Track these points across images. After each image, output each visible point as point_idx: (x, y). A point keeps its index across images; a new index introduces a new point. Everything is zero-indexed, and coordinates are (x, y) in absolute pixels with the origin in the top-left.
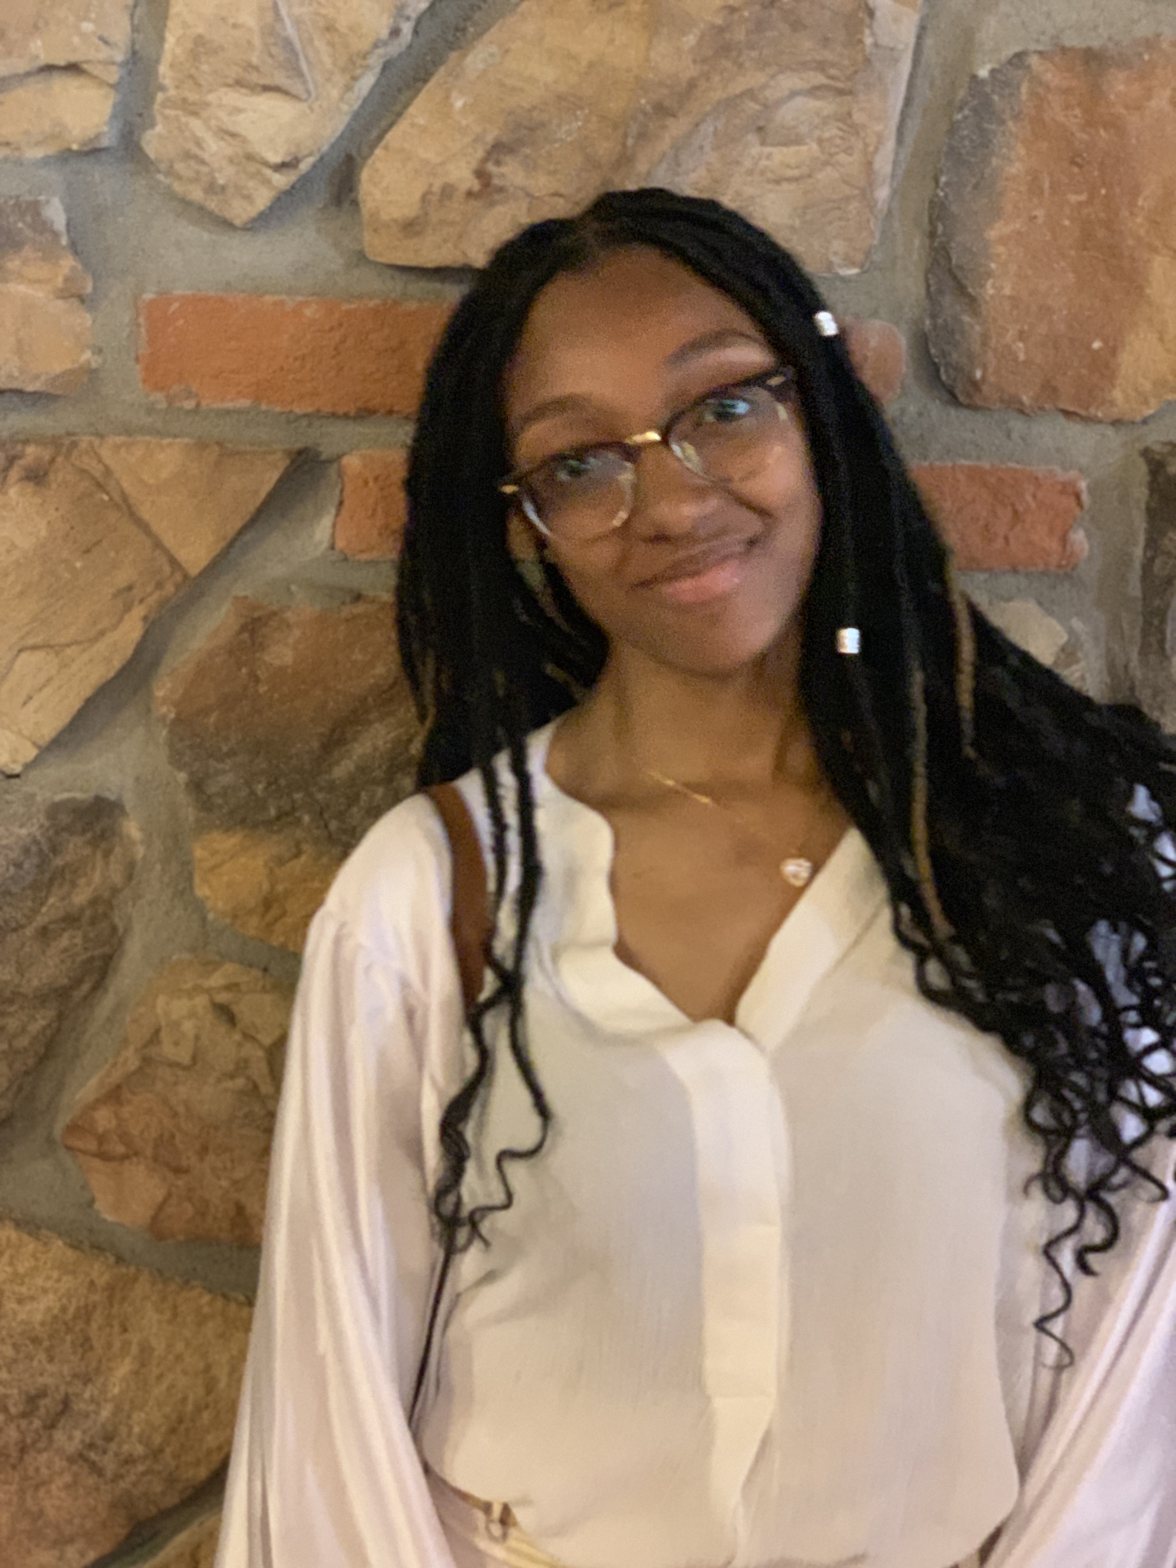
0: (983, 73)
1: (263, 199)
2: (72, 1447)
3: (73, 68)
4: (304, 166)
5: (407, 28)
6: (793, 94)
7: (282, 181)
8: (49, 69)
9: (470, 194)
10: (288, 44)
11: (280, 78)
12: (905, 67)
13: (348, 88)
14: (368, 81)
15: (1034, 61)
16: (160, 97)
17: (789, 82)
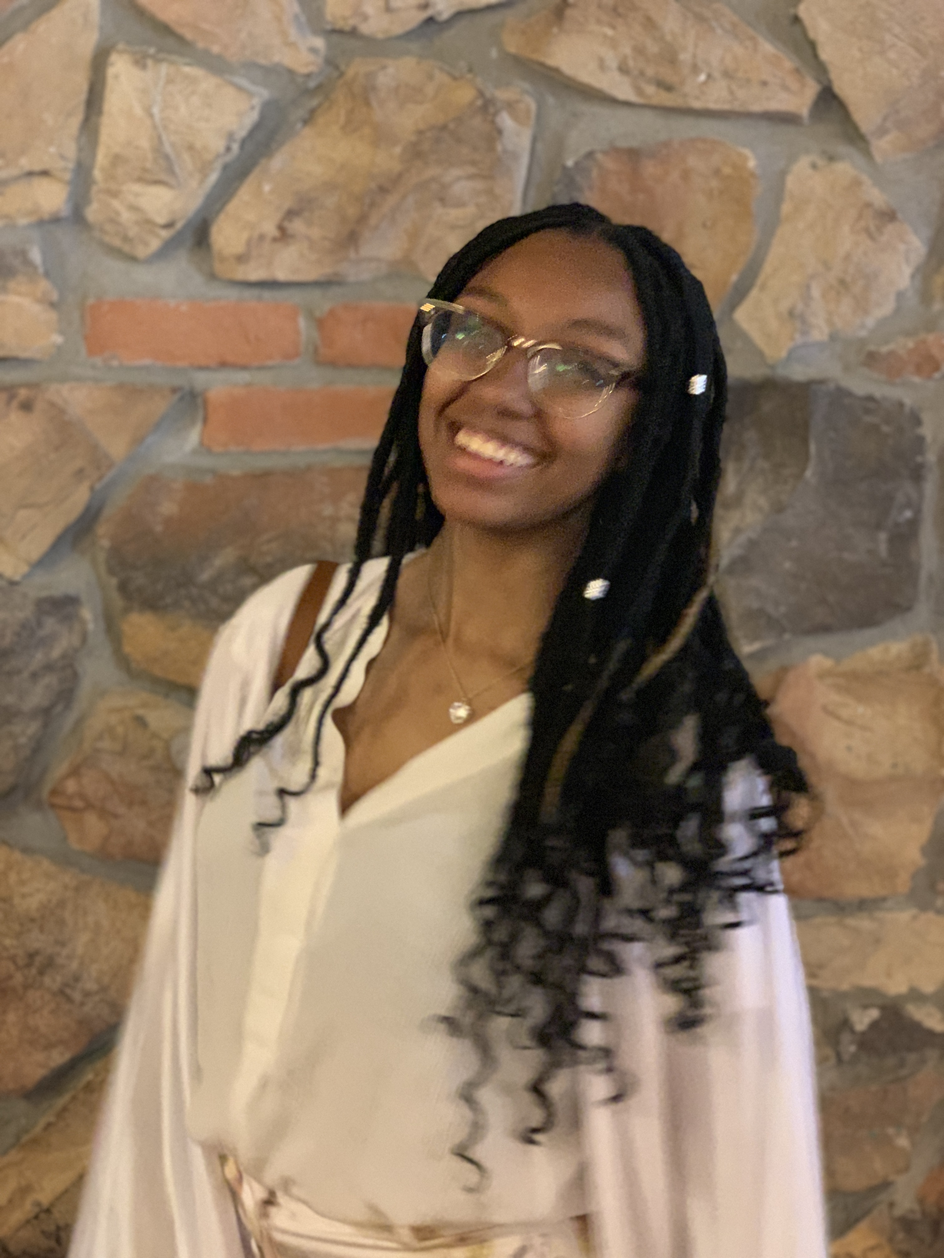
0: (570, 163)
1: (155, 244)
2: (55, 987)
3: (45, 173)
4: (179, 225)
5: (235, 147)
6: (459, 179)
7: (165, 234)
8: (30, 174)
9: (275, 240)
10: (167, 157)
11: (163, 177)
12: (525, 161)
13: (202, 182)
14: (214, 177)
15: (599, 156)
16: (94, 189)
17: (455, 172)
